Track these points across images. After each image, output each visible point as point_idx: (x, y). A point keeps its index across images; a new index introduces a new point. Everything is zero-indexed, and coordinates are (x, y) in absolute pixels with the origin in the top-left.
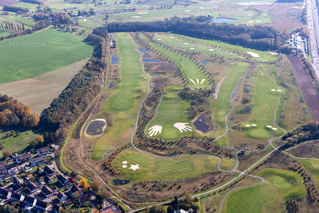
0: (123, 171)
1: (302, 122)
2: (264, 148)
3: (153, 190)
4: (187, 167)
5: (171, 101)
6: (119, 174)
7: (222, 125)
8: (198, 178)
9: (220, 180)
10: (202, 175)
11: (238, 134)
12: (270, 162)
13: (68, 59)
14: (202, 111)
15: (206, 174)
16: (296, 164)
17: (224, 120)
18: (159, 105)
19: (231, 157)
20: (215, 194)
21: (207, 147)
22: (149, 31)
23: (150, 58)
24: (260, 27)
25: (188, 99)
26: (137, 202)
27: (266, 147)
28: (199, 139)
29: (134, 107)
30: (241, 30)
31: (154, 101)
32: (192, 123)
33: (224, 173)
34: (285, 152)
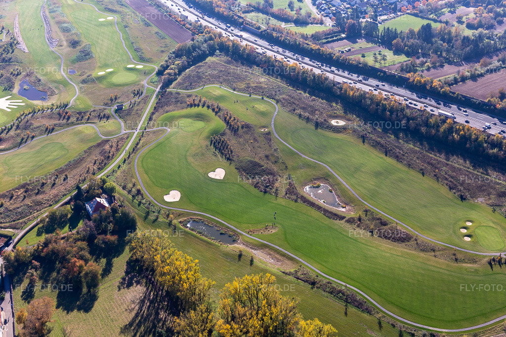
2: (142, 93)
3: (30, 196)
4: (55, 151)
7: (64, 83)
8: (84, 158)
9: (113, 149)
10: (85, 152)
12: (162, 107)
14: (18, 75)
15: (90, 148)
16: (193, 98)
19: (108, 118)
21: (66, 117)
26: (19, 219)
27: (144, 92)
28: (45, 112)
32: (16, 94)
33: (114, 139)
34: (171, 89)
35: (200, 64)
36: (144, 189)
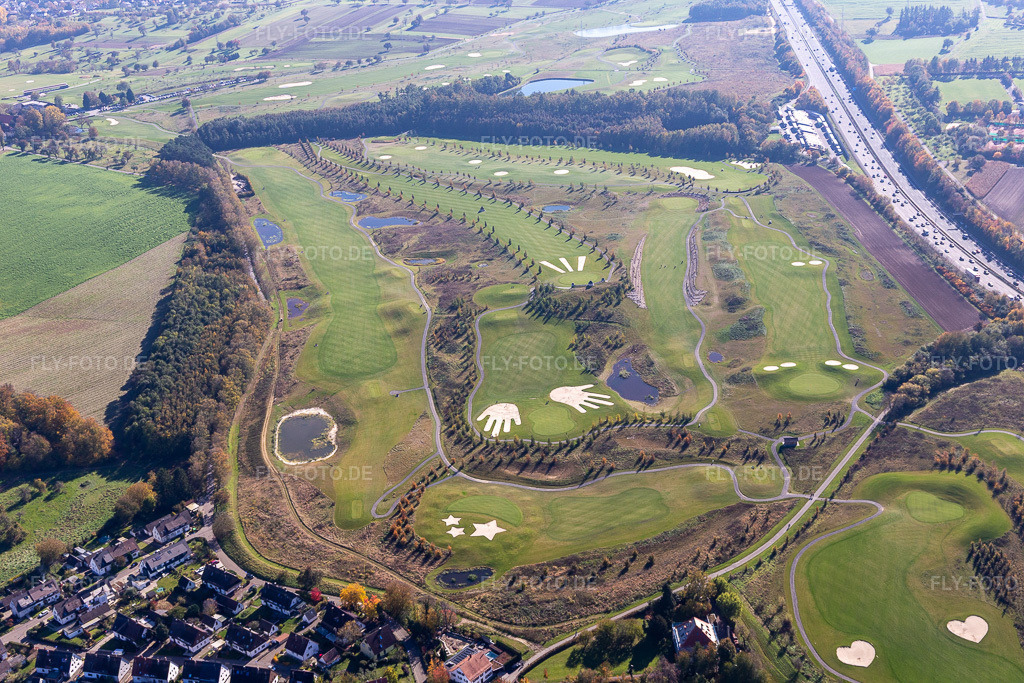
0: (456, 546)
1: (916, 339)
2: (843, 421)
4: (644, 506)
5: (511, 329)
6: (449, 555)
7: (695, 377)
8: (694, 530)
9: (756, 526)
10: (700, 519)
11: (754, 395)
12: (878, 457)
14: (615, 347)
15: (710, 514)
16: (950, 450)
17: (696, 362)
18: (479, 344)
19: (761, 459)
20: (759, 564)
21: (682, 443)
22: (339, 137)
23: (382, 214)
25: (561, 317)
26: (544, 625)
27: (849, 420)
28: (645, 425)
29: (402, 362)
31: (459, 336)
32: (602, 382)
33: (762, 504)
34: (906, 424)
35: (984, 381)
36: (799, 624)
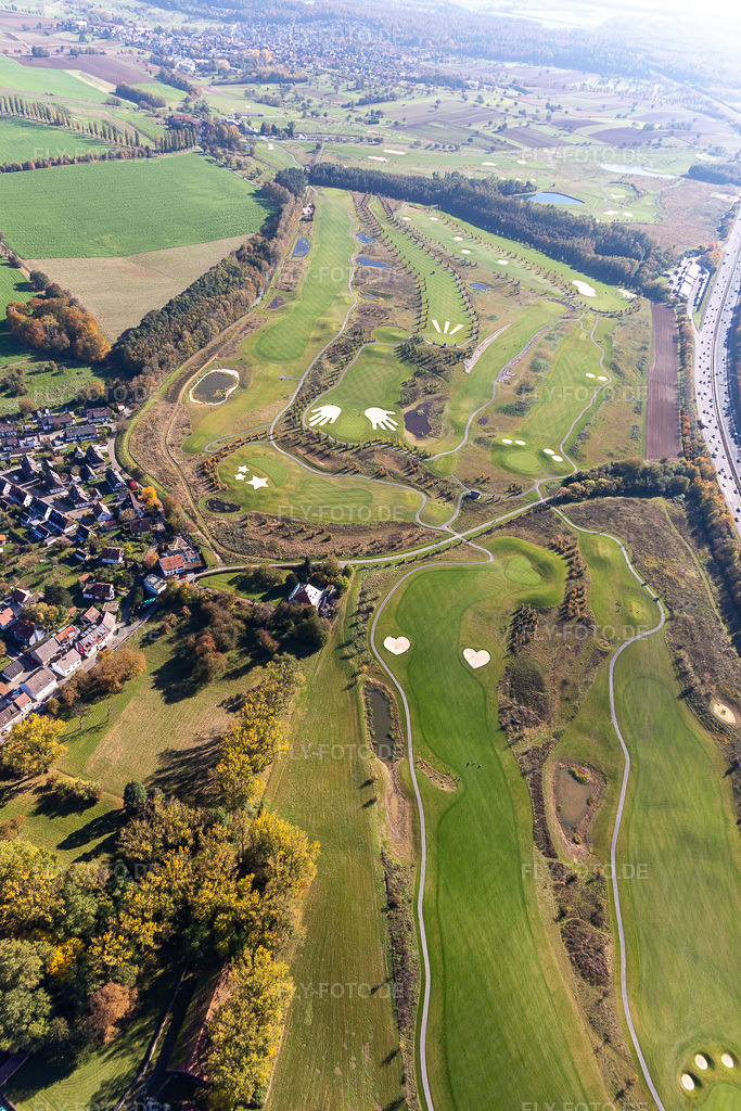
0: (233, 486)
1: (620, 454)
2: (520, 493)
3: (277, 534)
4: (357, 502)
5: (378, 360)
6: (224, 489)
7: (459, 429)
8: (370, 529)
12: (520, 525)
13: (208, 229)
14: (430, 393)
16: (568, 538)
17: (467, 421)
18: (351, 363)
19: (449, 498)
20: (388, 565)
21: (411, 471)
22: (393, 196)
23: (374, 258)
24: (622, 230)
25: (412, 362)
26: (238, 553)
27: (524, 494)
28: (401, 451)
29: (301, 359)
30: (579, 228)
31: (346, 353)
32: (402, 414)
33: (425, 528)
34: (556, 510)
35: (636, 500)
36: (379, 612)
